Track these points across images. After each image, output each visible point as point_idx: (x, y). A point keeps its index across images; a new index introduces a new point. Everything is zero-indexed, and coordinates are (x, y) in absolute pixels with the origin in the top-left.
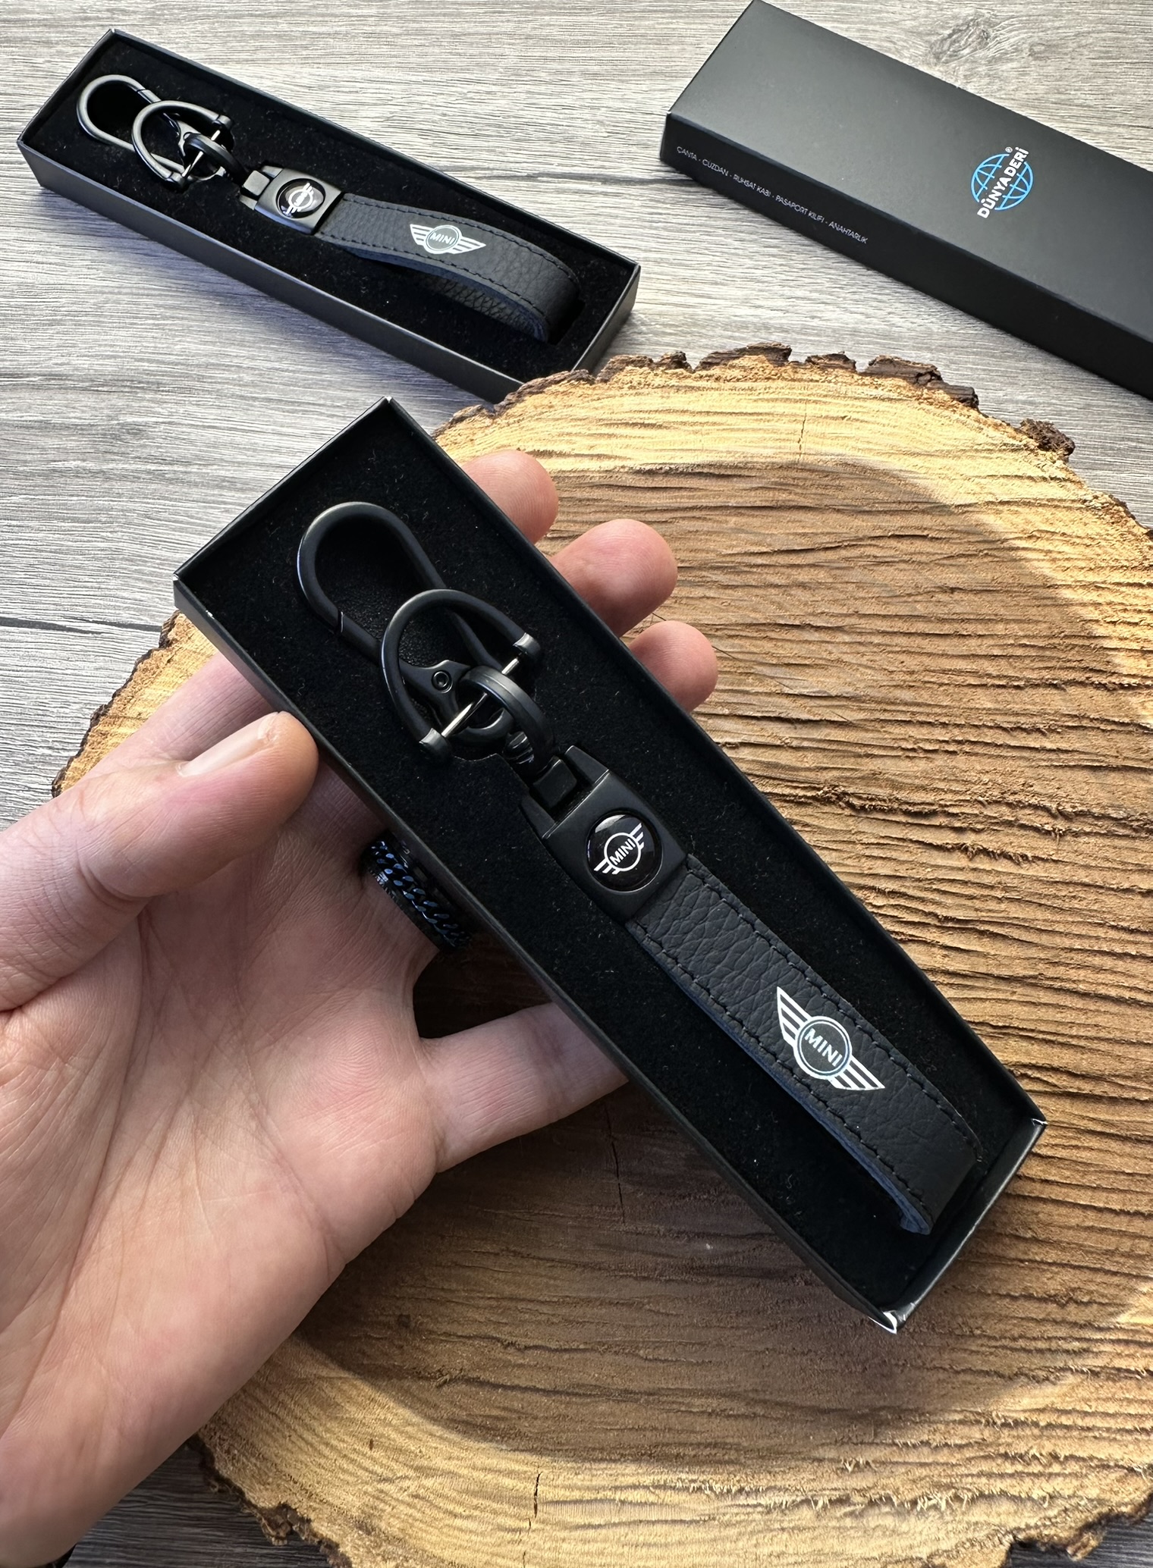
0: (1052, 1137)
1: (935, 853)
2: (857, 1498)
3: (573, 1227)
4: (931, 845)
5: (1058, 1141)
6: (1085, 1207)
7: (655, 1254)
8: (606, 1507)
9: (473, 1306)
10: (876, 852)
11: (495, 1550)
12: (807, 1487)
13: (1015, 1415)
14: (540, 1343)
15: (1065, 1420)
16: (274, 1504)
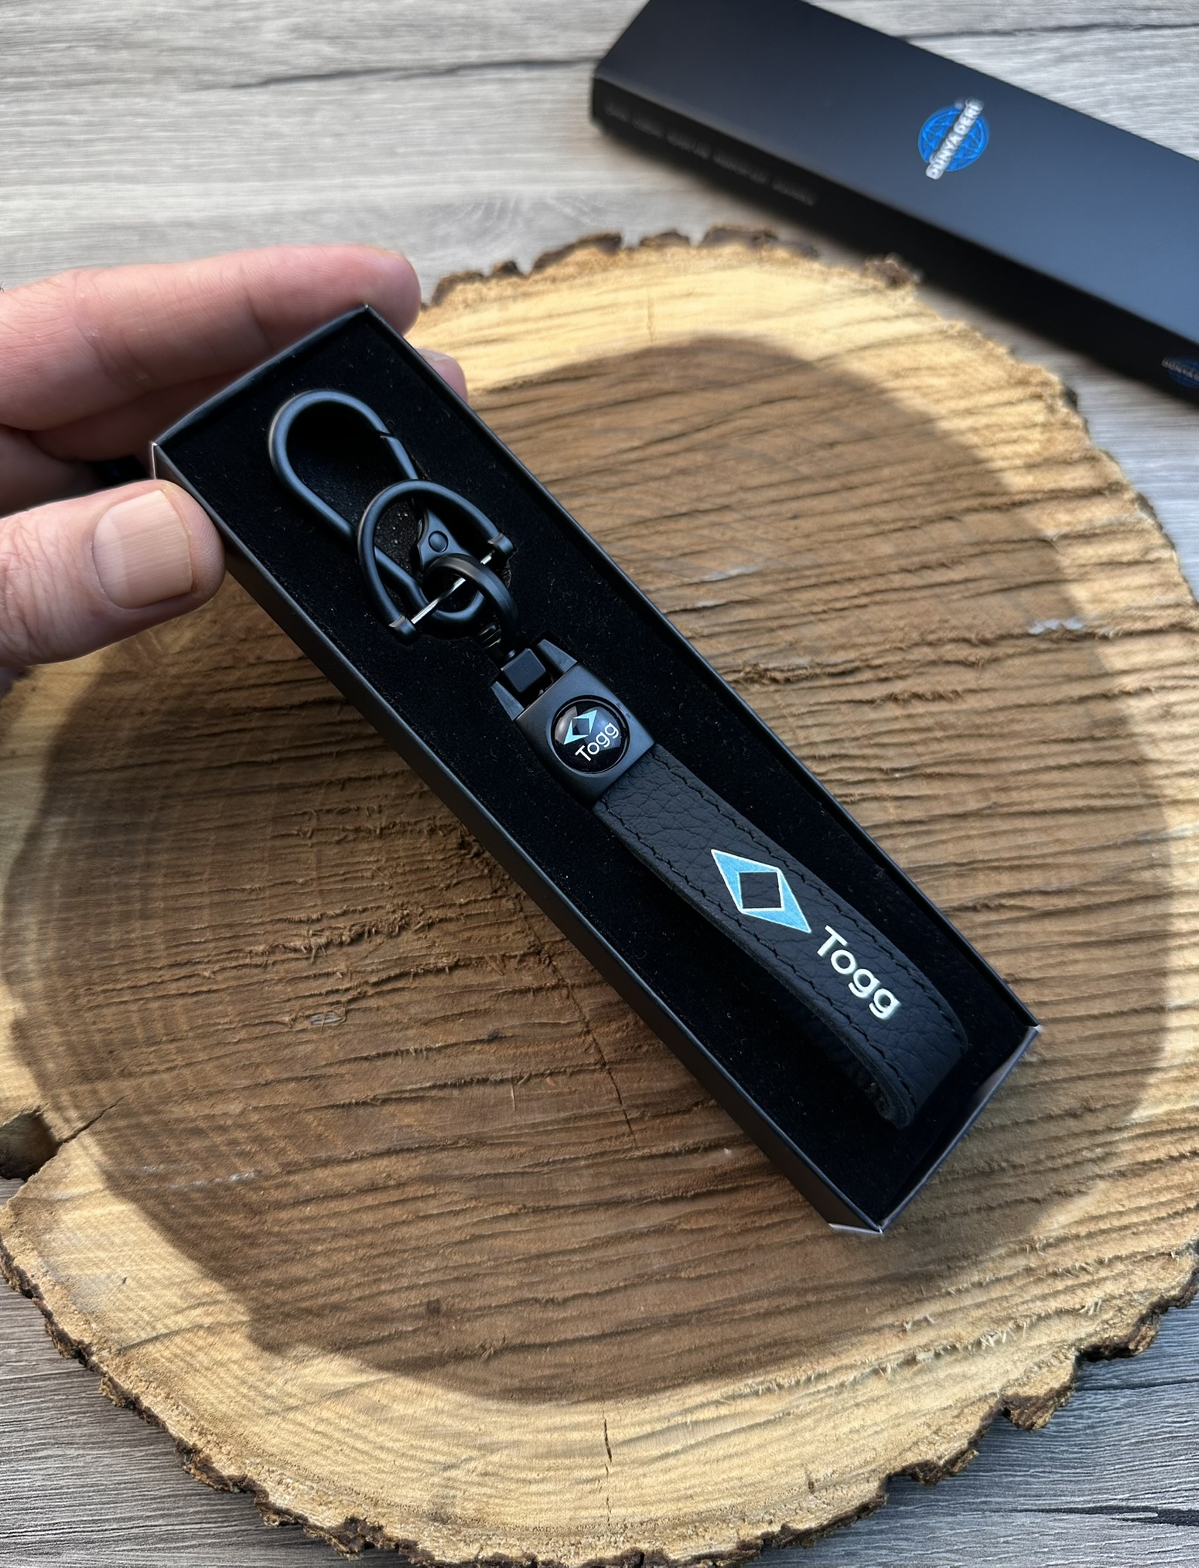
0: (1038, 959)
1: (866, 708)
2: (920, 1357)
3: (587, 1167)
4: (861, 702)
5: (1044, 962)
6: (1080, 1019)
7: (675, 1173)
8: (680, 1433)
9: (502, 1273)
10: (810, 721)
11: (577, 1503)
12: (872, 1358)
13: (1054, 1234)
14: (578, 1292)
15: (1103, 1226)
16: (341, 1520)
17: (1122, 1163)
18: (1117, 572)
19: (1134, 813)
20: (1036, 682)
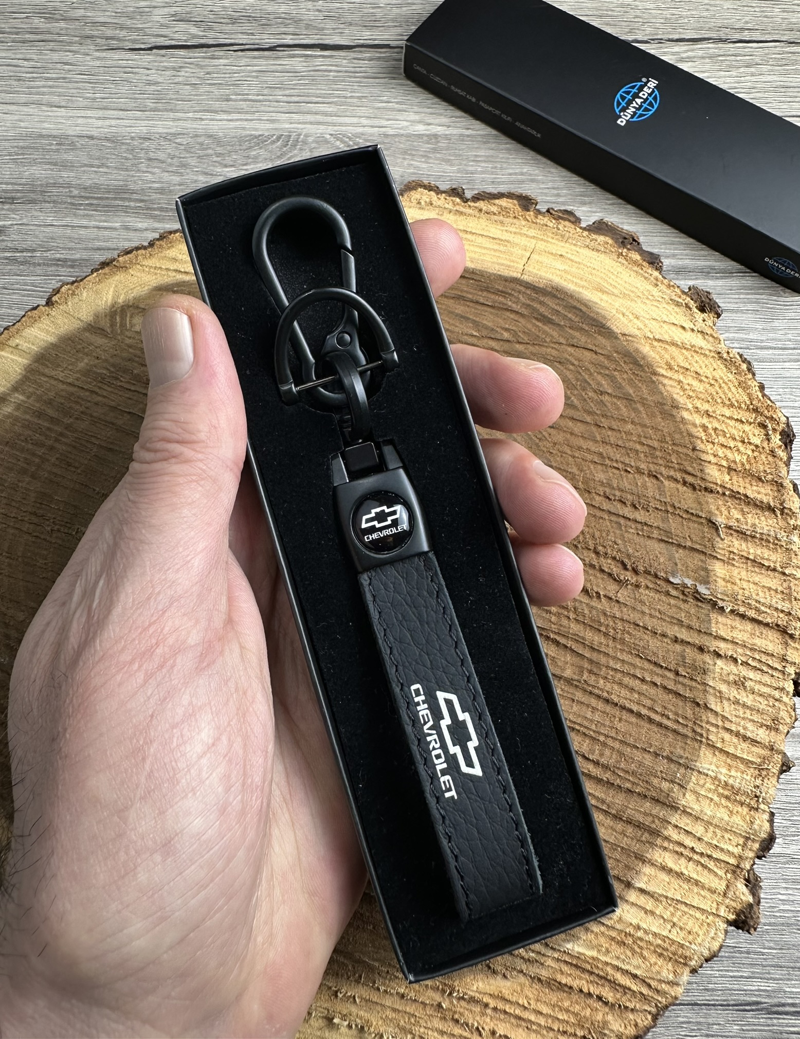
17: (544, 973)
18: (757, 569)
19: (679, 738)
20: (657, 614)
